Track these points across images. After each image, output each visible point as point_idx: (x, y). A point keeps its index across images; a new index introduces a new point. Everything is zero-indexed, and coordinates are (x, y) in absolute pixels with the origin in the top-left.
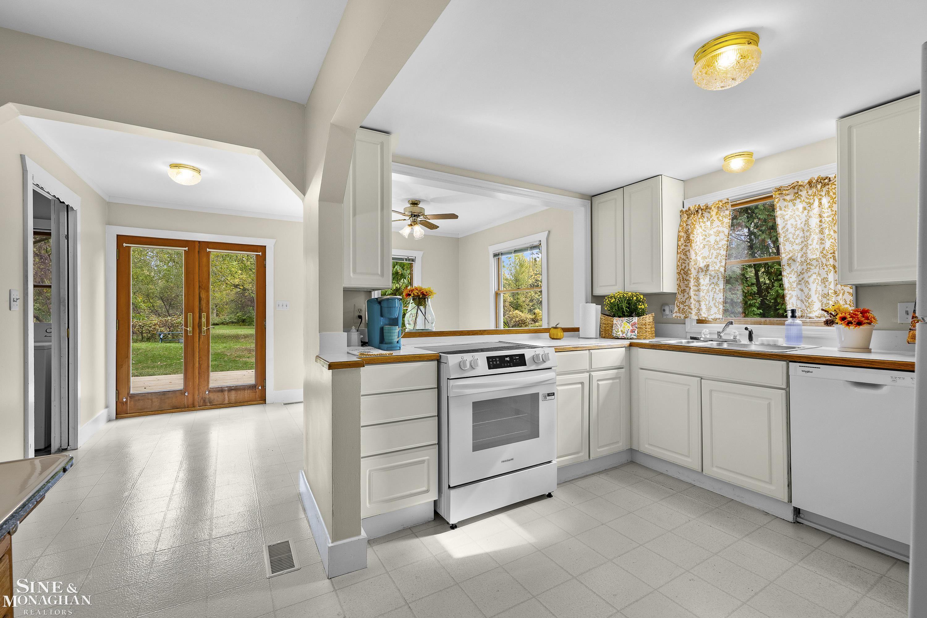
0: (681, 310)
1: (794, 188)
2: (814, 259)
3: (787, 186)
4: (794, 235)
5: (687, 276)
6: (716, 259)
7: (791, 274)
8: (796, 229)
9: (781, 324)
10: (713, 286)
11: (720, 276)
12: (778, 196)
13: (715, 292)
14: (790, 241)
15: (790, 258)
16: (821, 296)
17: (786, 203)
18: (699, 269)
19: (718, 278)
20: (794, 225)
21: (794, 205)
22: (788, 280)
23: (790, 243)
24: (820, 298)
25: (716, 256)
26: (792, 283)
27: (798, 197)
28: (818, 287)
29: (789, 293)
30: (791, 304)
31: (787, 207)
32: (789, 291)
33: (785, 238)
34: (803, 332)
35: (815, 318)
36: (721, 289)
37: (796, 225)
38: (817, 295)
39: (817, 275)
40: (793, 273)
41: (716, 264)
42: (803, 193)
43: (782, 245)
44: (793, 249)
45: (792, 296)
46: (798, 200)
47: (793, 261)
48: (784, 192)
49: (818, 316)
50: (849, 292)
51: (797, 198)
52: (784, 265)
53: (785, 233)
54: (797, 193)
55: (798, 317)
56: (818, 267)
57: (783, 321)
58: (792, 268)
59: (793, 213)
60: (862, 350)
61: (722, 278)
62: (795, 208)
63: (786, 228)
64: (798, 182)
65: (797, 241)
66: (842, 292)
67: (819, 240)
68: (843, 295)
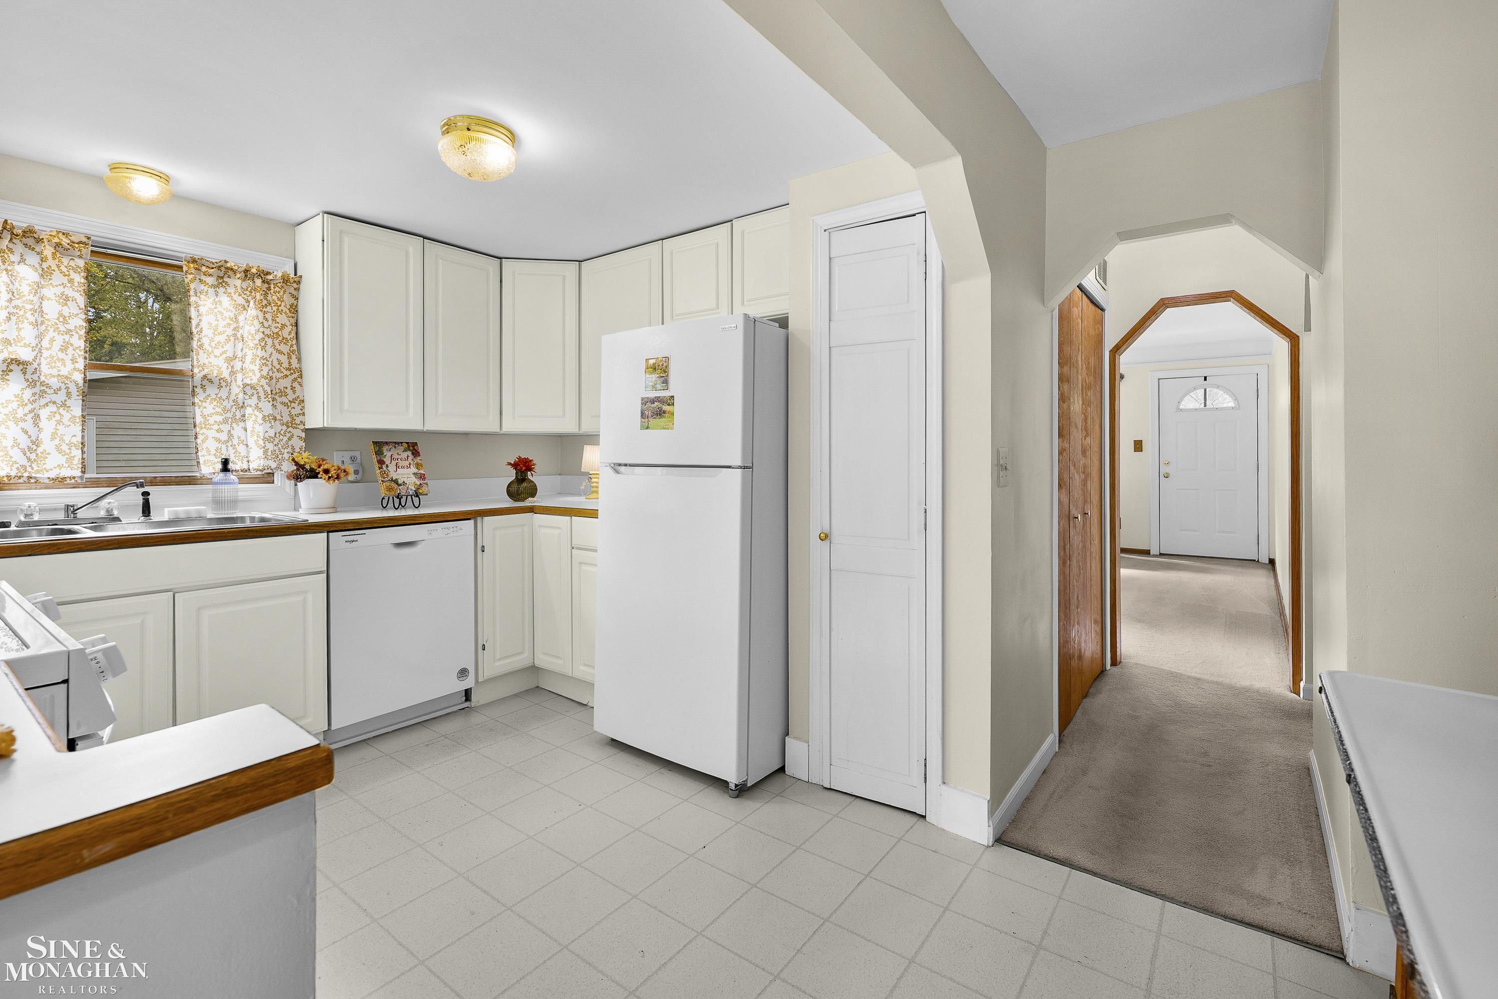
1: (219, 268)
2: (248, 385)
3: (214, 261)
4: (212, 340)
7: (205, 402)
8: (216, 333)
9: (183, 483)
11: (73, 389)
12: (193, 271)
13: (59, 422)
14: (205, 349)
15: (205, 377)
16: (263, 440)
17: (206, 288)
19: (68, 394)
20: (213, 325)
21: (217, 295)
22: (201, 412)
23: (204, 353)
24: (261, 442)
26: (207, 416)
27: (221, 283)
28: (257, 426)
29: (201, 432)
30: (205, 450)
31: (204, 294)
32: (201, 428)
33: (199, 343)
34: (240, 494)
35: (253, 472)
37: (217, 326)
38: (255, 438)
39: (254, 408)
40: (208, 401)
41: (64, 364)
42: (236, 282)
43: (194, 352)
44: (210, 363)
45: (207, 438)
46: (221, 290)
47: (209, 382)
48: (204, 269)
49: (257, 468)
50: (299, 437)
51: (221, 285)
52: (196, 387)
53: (199, 335)
54: (222, 278)
55: (242, 471)
56: (256, 396)
57: (187, 478)
58: (208, 392)
59: (214, 306)
62: (217, 299)
63: (200, 327)
64: (226, 262)
65: (217, 352)
66: (288, 435)
67: (258, 359)
68: (289, 439)
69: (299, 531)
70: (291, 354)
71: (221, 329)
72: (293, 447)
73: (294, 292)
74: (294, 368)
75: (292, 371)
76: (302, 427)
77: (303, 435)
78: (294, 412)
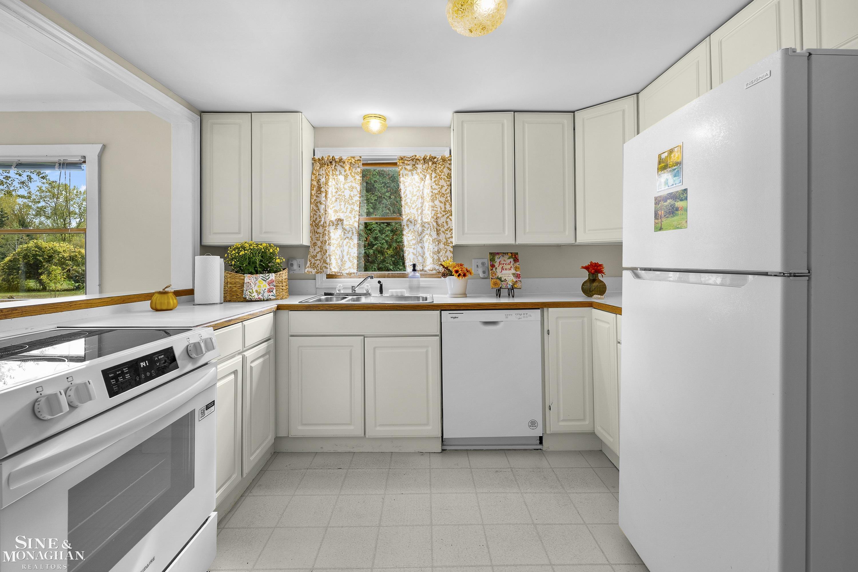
0: (312, 265)
1: (413, 160)
2: (426, 222)
3: (409, 157)
4: (411, 200)
5: (318, 228)
6: (351, 213)
7: (409, 233)
8: (413, 196)
9: (400, 277)
10: (347, 240)
11: (354, 231)
12: (401, 164)
13: (349, 247)
14: (408, 205)
15: (408, 220)
16: (432, 253)
17: (406, 172)
18: (330, 222)
19: (353, 233)
20: (411, 192)
21: (412, 175)
22: (407, 239)
23: (408, 207)
24: (432, 254)
25: (350, 210)
26: (409, 241)
27: (414, 168)
28: (430, 245)
29: (407, 250)
30: (409, 259)
31: (407, 175)
32: (407, 248)
33: (405, 202)
34: (421, 283)
35: (428, 271)
36: (355, 244)
37: (413, 192)
38: (429, 252)
40: (410, 233)
41: (351, 219)
42: (419, 166)
43: (403, 207)
44: (410, 212)
45: (409, 253)
46: (415, 172)
47: (410, 222)
48: (406, 162)
49: (430, 269)
50: (450, 251)
51: (414, 169)
52: (404, 226)
53: (405, 198)
54: (415, 165)
55: (420, 271)
56: (429, 229)
57: (402, 274)
58: (410, 228)
59: (411, 181)
60: (461, 296)
61: (356, 233)
62: (413, 177)
63: (406, 194)
64: (416, 156)
65: (413, 206)
66: (445, 250)
67: (430, 207)
68: (446, 252)
69: (424, 308)
70: (446, 202)
71: (415, 193)
72: (448, 257)
73: (449, 166)
74: (448, 210)
75: (446, 212)
76: (451, 245)
77: (452, 250)
78: (448, 236)
